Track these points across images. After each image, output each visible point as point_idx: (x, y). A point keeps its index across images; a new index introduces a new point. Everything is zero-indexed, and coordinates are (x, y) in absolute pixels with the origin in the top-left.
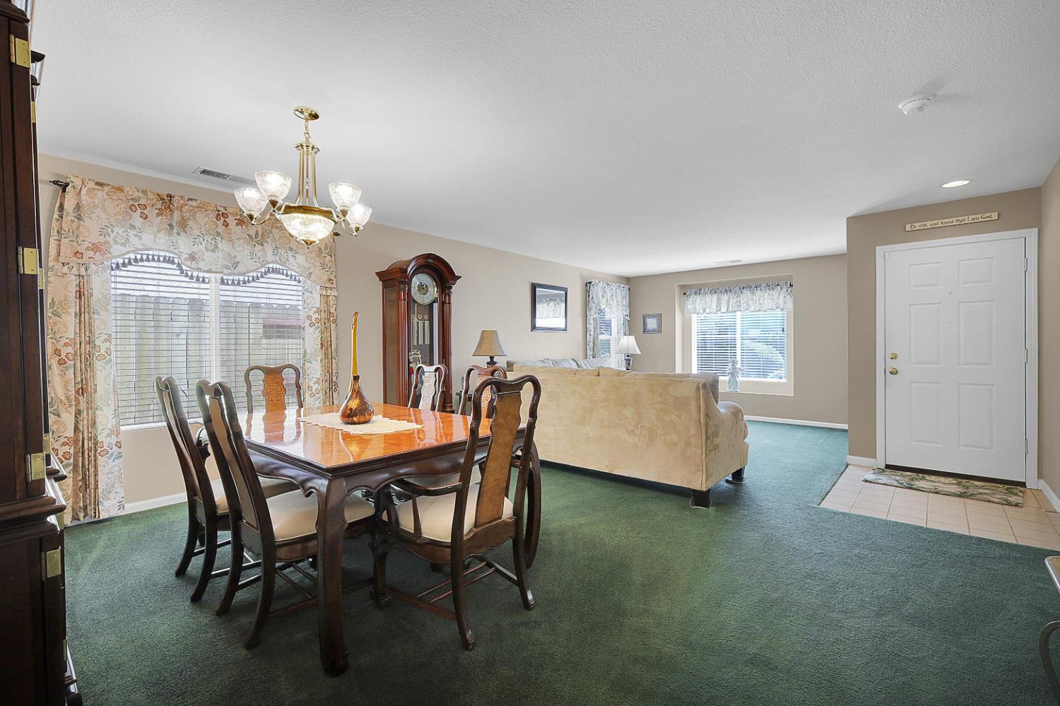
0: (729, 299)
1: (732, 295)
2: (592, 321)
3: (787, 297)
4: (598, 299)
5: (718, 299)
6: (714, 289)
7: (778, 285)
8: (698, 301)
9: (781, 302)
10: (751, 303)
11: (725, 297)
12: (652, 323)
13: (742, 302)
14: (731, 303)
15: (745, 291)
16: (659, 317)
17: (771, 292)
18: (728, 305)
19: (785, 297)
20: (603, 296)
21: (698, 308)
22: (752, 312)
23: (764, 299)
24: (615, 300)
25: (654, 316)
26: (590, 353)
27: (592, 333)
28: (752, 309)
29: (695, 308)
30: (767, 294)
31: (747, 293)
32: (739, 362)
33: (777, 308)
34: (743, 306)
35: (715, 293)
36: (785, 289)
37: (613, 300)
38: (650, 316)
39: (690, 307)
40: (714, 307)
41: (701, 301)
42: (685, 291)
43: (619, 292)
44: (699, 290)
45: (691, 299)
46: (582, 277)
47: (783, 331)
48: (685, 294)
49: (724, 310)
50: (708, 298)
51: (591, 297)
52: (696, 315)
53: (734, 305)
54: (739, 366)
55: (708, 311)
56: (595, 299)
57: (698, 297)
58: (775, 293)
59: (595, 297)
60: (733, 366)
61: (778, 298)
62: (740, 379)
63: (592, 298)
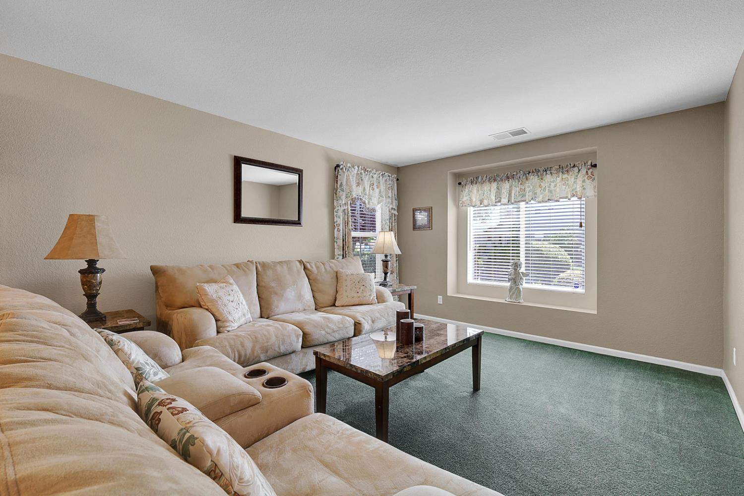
0: (511, 187)
1: (514, 183)
2: (341, 213)
3: (586, 180)
4: (351, 187)
5: (498, 188)
6: (494, 176)
7: (574, 166)
8: (475, 191)
9: (579, 189)
10: (538, 191)
11: (506, 186)
12: (421, 217)
13: (527, 189)
14: (513, 192)
15: (531, 177)
16: (429, 210)
17: (565, 176)
18: (510, 195)
19: (584, 181)
20: (358, 184)
21: (474, 200)
22: (539, 202)
23: (555, 186)
24: (377, 191)
25: (425, 210)
26: (338, 252)
27: (341, 227)
28: (540, 199)
29: (471, 200)
30: (559, 179)
31: (534, 179)
32: (523, 265)
33: (573, 196)
34: (528, 195)
35: (495, 180)
36: (584, 171)
37: (373, 189)
38: (420, 210)
39: (465, 198)
40: (493, 198)
41: (478, 191)
42: (461, 180)
43: (382, 181)
44: (475, 178)
45: (467, 190)
46: (329, 159)
47: (581, 226)
48: (460, 184)
49: (504, 201)
50: (486, 187)
51: (339, 184)
52: (472, 208)
53: (517, 193)
54: (523, 270)
55: (486, 202)
56: (344, 187)
57: (475, 188)
58: (570, 177)
59: (344, 183)
60: (515, 270)
61: (575, 182)
62: (525, 285)
63: (341, 185)
